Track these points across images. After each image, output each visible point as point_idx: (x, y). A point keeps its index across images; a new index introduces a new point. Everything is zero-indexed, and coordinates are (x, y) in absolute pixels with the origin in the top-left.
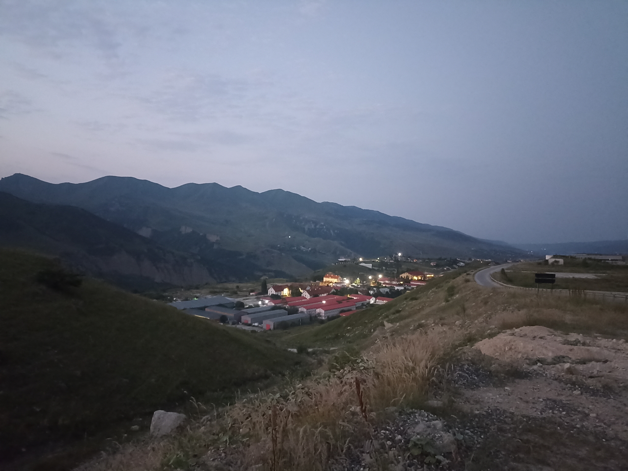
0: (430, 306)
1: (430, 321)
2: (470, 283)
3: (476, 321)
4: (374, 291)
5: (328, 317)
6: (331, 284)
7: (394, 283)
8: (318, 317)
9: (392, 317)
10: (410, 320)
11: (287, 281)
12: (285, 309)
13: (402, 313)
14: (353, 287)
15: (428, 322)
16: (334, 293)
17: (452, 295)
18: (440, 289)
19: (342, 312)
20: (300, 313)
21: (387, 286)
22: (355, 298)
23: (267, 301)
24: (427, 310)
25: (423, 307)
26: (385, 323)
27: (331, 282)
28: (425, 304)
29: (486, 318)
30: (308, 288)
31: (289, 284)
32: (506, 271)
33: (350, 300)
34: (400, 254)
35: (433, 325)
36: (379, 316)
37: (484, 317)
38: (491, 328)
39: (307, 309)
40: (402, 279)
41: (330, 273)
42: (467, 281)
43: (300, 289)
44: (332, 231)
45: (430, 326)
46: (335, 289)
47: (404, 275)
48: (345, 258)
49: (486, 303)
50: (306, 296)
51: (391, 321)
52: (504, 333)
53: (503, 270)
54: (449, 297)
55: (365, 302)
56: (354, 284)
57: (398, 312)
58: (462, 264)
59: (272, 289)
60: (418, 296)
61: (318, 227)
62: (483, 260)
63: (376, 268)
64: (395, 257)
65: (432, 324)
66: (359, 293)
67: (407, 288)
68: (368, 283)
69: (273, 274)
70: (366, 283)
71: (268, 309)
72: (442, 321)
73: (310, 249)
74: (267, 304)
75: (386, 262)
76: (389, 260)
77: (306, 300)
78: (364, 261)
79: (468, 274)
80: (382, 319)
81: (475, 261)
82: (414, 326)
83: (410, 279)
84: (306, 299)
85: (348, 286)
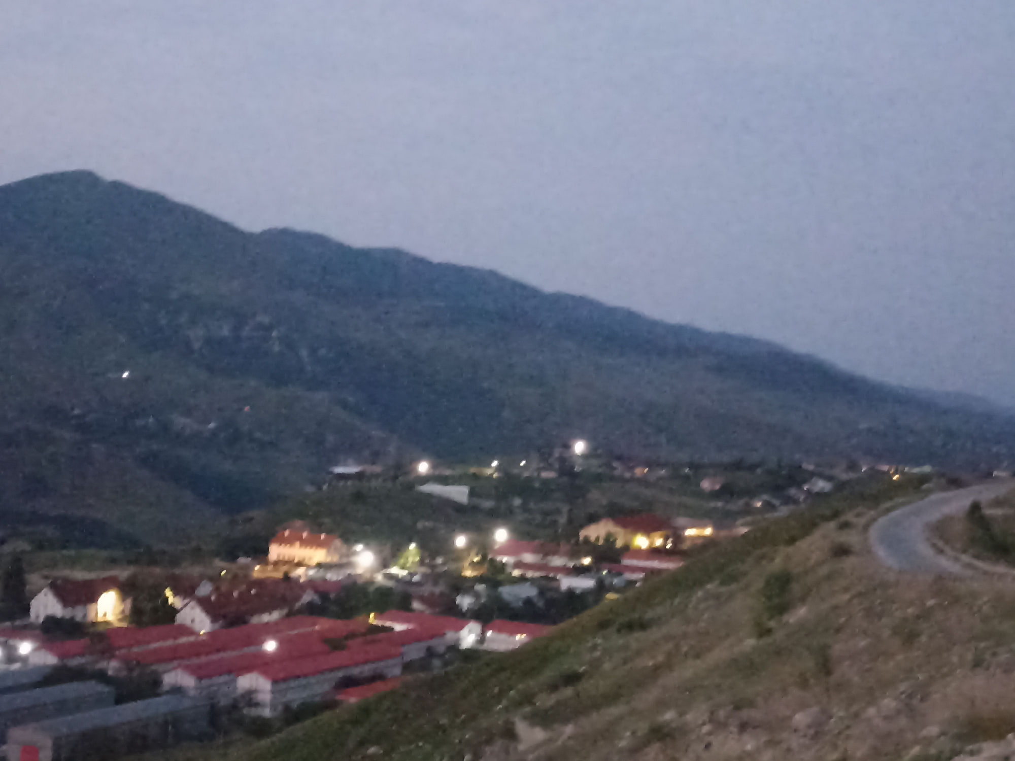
0: (698, 656)
1: (696, 716)
2: (849, 563)
3: (871, 711)
4: (477, 595)
5: (287, 708)
6: (300, 572)
7: (557, 561)
8: (245, 711)
9: (546, 701)
10: (614, 711)
11: (113, 562)
12: (102, 676)
13: (587, 686)
14: (390, 584)
15: (689, 717)
16: (312, 610)
17: (781, 609)
18: (734, 586)
19: (348, 683)
20: (168, 692)
21: (530, 574)
22: (399, 627)
23: (25, 648)
24: (688, 670)
25: (669, 655)
26: (521, 728)
27: (299, 564)
28: (677, 647)
29: (911, 696)
30: (205, 589)
31: (123, 573)
32: (988, 512)
33: (381, 635)
34: (579, 447)
35: (706, 729)
36: (498, 698)
37: (902, 693)
38: (925, 738)
39: (200, 678)
40: (588, 547)
41: (298, 523)
42: (842, 551)
43: (168, 593)
44: (304, 353)
45: (693, 737)
46: (316, 591)
47: (596, 532)
48: (359, 462)
49: (910, 638)
50: (193, 621)
51: (543, 719)
52: (972, 753)
53: (976, 508)
54: (770, 619)
55: (439, 645)
56: (395, 570)
57: (572, 678)
58: (821, 485)
59: (46, 595)
60: (649, 615)
61: (246, 332)
62: (900, 468)
63: (488, 504)
64: (562, 460)
65: (704, 724)
66: (416, 605)
67: (607, 582)
68: (452, 566)
69: (51, 532)
70: (444, 564)
71: (25, 680)
72: (746, 714)
73: (212, 425)
74: (24, 660)
75: (527, 478)
76: (539, 470)
77: (192, 639)
78: (437, 472)
79: (845, 526)
80: (506, 709)
81: (874, 474)
82: (634, 733)
83: (619, 544)
84: (198, 634)
85: (372, 577)
